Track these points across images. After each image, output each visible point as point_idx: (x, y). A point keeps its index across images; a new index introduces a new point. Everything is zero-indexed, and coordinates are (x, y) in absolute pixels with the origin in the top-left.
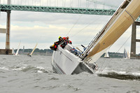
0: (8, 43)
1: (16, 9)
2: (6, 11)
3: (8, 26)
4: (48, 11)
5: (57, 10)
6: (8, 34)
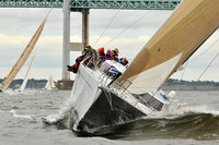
3: (85, 37)
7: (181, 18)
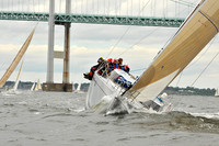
0: (66, 74)
1: (79, 21)
2: (63, 23)
3: (67, 46)
4: (129, 23)
5: (142, 21)
6: (67, 60)
7: (181, 42)
